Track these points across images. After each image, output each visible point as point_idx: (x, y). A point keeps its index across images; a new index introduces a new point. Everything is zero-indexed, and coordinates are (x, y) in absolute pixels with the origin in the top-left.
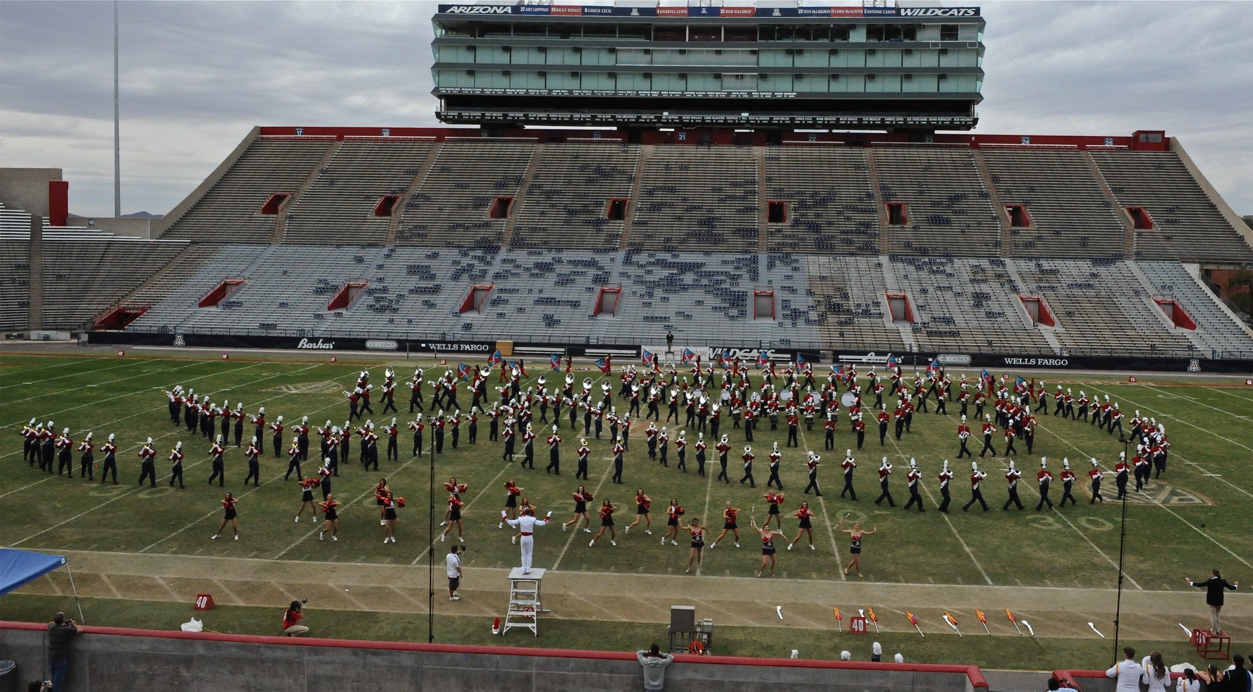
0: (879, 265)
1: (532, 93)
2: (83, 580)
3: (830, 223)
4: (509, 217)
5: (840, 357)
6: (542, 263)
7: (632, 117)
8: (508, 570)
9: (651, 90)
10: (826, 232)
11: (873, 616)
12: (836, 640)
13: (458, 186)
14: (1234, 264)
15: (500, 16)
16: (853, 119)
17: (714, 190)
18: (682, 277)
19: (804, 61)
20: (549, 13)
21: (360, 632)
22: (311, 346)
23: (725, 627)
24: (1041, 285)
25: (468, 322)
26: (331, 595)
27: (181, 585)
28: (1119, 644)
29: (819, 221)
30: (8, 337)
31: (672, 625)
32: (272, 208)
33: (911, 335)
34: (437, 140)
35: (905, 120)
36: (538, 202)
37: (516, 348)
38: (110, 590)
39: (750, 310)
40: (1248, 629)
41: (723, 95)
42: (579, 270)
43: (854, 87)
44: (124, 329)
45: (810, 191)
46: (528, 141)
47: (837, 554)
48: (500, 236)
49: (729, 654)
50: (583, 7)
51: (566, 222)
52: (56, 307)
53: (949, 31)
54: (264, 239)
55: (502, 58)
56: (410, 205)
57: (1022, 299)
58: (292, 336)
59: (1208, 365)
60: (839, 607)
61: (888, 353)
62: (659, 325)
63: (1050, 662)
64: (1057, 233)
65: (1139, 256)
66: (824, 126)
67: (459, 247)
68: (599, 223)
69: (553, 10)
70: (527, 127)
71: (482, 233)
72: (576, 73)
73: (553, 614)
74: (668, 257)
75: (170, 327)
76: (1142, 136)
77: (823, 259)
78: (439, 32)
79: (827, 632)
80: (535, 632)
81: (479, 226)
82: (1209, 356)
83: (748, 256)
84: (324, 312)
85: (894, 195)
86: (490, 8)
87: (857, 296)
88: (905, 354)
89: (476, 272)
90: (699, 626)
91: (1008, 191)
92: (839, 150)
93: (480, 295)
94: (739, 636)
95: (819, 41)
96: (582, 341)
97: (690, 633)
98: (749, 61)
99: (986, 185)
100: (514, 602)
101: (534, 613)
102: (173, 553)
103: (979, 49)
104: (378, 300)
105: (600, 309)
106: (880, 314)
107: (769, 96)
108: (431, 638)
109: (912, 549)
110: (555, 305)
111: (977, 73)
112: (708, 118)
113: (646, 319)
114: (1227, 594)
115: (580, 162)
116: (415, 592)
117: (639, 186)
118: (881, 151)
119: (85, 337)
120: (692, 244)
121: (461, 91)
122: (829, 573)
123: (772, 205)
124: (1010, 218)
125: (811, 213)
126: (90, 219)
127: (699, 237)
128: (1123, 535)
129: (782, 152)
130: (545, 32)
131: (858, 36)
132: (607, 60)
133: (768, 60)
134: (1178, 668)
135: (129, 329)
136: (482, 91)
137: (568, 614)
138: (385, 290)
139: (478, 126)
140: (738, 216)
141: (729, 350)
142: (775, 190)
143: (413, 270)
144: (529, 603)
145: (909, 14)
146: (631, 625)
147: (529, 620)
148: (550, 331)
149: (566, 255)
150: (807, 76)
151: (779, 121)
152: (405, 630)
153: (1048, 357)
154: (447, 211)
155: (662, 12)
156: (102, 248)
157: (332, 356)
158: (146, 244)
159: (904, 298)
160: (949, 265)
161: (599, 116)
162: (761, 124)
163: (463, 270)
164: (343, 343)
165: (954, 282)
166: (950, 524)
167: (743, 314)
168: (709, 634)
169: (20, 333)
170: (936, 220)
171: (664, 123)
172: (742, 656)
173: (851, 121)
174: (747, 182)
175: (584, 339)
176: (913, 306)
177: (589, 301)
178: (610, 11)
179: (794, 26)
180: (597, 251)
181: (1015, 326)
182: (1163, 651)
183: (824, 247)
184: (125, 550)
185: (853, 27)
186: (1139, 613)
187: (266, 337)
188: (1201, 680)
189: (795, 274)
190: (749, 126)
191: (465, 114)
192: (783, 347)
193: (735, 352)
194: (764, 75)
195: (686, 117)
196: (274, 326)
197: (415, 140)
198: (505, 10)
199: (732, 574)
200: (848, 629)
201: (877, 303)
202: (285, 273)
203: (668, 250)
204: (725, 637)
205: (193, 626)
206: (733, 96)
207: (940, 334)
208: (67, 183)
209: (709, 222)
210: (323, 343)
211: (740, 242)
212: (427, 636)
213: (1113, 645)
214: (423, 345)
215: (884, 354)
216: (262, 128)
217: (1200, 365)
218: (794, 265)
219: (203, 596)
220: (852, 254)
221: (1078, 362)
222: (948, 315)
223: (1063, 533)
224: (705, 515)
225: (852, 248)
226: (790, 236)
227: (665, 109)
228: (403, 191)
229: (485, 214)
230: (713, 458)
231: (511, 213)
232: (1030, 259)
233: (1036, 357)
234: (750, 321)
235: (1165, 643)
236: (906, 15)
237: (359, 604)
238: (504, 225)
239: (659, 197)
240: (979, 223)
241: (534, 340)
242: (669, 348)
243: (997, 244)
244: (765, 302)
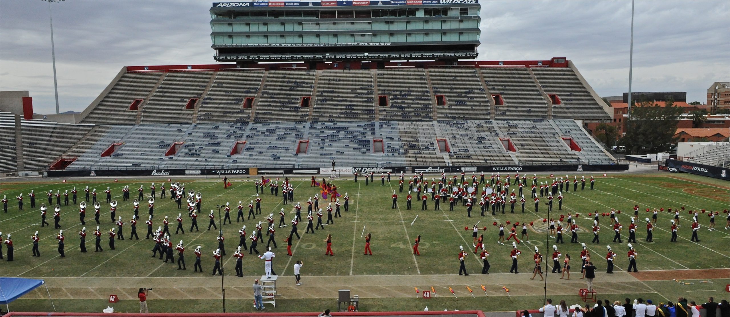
0: (433, 125)
1: (261, 46)
2: (53, 291)
3: (409, 106)
4: (253, 107)
5: (415, 170)
6: (270, 130)
7: (311, 56)
8: (259, 277)
9: (320, 43)
10: (407, 110)
11: (433, 290)
12: (417, 302)
13: (227, 93)
14: (598, 120)
15: (244, 8)
16: (419, 55)
17: (353, 91)
18: (338, 134)
19: (394, 27)
20: (268, 5)
21: (190, 309)
22: (158, 174)
23: (364, 299)
24: (510, 132)
25: (235, 159)
26: (175, 293)
27: (101, 291)
28: (546, 297)
29: (403, 105)
30: (8, 175)
31: (339, 299)
32: (134, 107)
33: (449, 158)
34: (215, 71)
35: (444, 55)
36: (267, 100)
37: (259, 171)
38: (66, 295)
39: (372, 148)
40: (605, 288)
41: (355, 45)
42: (289, 132)
43: (418, 39)
44: (65, 169)
45: (399, 90)
46: (260, 70)
47: (416, 262)
48: (248, 117)
49: (366, 311)
50: (285, 2)
51: (281, 109)
52: (30, 160)
53: (464, 11)
54: (132, 122)
55: (246, 29)
56: (203, 103)
57: (500, 139)
58: (149, 169)
59: (587, 168)
60: (417, 287)
61: (438, 167)
62: (329, 157)
63: (515, 307)
64: (516, 108)
65: (555, 118)
66: (405, 58)
67: (229, 123)
68: (297, 109)
69: (270, 4)
70: (260, 63)
71: (240, 116)
72: (283, 35)
73: (282, 296)
74: (331, 124)
75: (88, 167)
76: (555, 60)
77: (406, 123)
78: (213, 16)
79: (412, 298)
80: (274, 305)
81: (238, 112)
82: (588, 164)
83: (370, 123)
84: (164, 157)
85: (439, 91)
86: (238, 4)
87: (423, 141)
88: (446, 167)
89: (238, 135)
90: (352, 299)
91: (493, 88)
92: (412, 70)
93: (240, 146)
94: (371, 302)
95: (401, 17)
96: (291, 166)
97: (348, 302)
98: (368, 27)
99: (483, 86)
100: (263, 291)
101: (274, 297)
102: (97, 276)
103: (478, 19)
104: (190, 150)
105: (299, 151)
106: (434, 148)
107: (377, 44)
108: (224, 311)
109: (451, 259)
110: (277, 150)
111: (477, 31)
112: (348, 56)
113: (322, 155)
114: (595, 272)
115: (286, 80)
116: (215, 289)
117: (316, 90)
118: (432, 70)
119: (46, 174)
120: (343, 118)
121: (226, 46)
122: (413, 271)
123: (381, 98)
124: (494, 101)
125: (399, 101)
126: (45, 116)
127: (346, 115)
128: (547, 247)
129: (385, 72)
130: (266, 15)
131: (420, 14)
132: (298, 28)
133: (378, 27)
134: (573, 307)
135: (67, 169)
136: (237, 46)
137: (290, 296)
138: (193, 145)
139: (235, 63)
140: (365, 104)
141: (362, 168)
142: (382, 90)
143: (206, 135)
144: (271, 292)
145: (444, 3)
146: (320, 300)
147: (271, 300)
148: (275, 162)
149: (282, 125)
150: (396, 34)
151: (383, 57)
152: (212, 307)
153: (513, 166)
154: (222, 105)
155: (324, 4)
156: (51, 130)
157: (169, 178)
158: (73, 127)
159: (445, 141)
160: (466, 124)
161: (295, 56)
162: (374, 58)
163: (232, 134)
164: (174, 172)
165: (468, 132)
166: (469, 246)
167: (368, 151)
168: (357, 302)
169: (14, 173)
170: (459, 103)
171: (327, 59)
172: (373, 311)
173: (418, 56)
174: (368, 87)
175: (292, 165)
176: (449, 144)
177: (294, 147)
178: (298, 4)
179: (389, 10)
180: (296, 122)
181: (497, 152)
182: (566, 300)
183: (406, 117)
184: (73, 275)
185: (417, 10)
186: (556, 283)
187: (136, 170)
188: (583, 312)
189: (392, 131)
190: (368, 59)
191: (228, 57)
192: (388, 166)
193: (365, 169)
194: (375, 34)
195: (338, 56)
196: (139, 165)
197: (205, 71)
198: (246, 5)
199: (367, 274)
200: (422, 297)
201: (432, 143)
202: (143, 138)
203: (331, 121)
204: (364, 303)
205: (109, 310)
206: (360, 45)
207: (462, 157)
208: (32, 98)
209: (350, 107)
210: (164, 172)
211: (366, 116)
212: (223, 309)
213: (543, 298)
214: (214, 171)
215: (436, 167)
216: (127, 67)
217: (583, 168)
218: (392, 126)
219: (113, 296)
220: (420, 120)
221: (526, 168)
222: (466, 148)
223: (521, 248)
224: (353, 247)
225: (420, 118)
226: (390, 112)
227: (327, 52)
228: (199, 96)
229: (241, 106)
230: (356, 220)
231: (253, 105)
232: (504, 120)
233: (507, 167)
234: (372, 154)
235: (567, 296)
236: (443, 3)
237: (189, 296)
238: (250, 111)
239: (326, 95)
240: (480, 104)
241: (268, 167)
242: (334, 168)
243: (488, 114)
244: (379, 145)
